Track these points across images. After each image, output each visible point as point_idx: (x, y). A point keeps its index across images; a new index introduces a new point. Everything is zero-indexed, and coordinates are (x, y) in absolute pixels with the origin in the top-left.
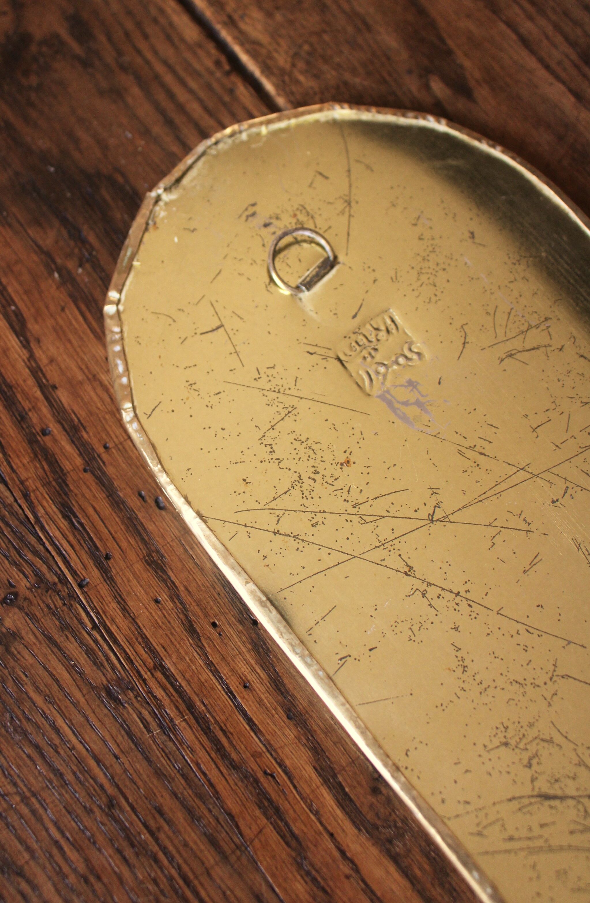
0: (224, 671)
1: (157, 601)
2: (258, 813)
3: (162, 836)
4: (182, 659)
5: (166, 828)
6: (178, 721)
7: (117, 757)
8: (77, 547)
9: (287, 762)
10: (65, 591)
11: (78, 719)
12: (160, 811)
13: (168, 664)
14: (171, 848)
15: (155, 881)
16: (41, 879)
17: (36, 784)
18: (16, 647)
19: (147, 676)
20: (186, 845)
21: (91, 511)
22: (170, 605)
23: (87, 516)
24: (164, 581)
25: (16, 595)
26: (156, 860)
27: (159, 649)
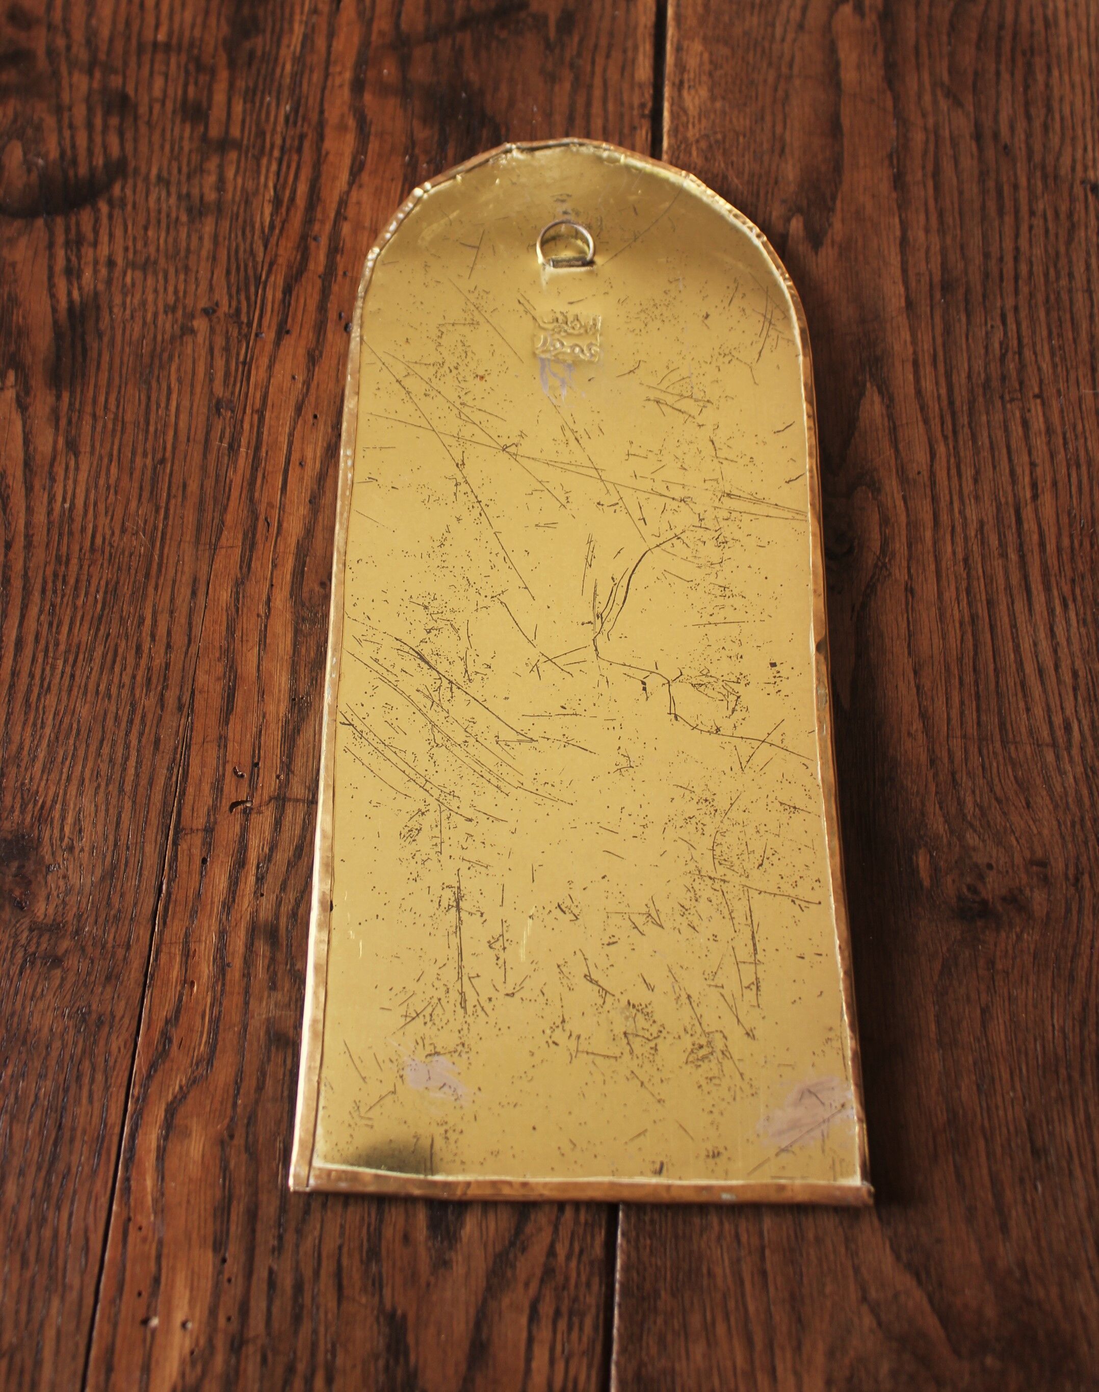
0: (296, 445)
1: (294, 378)
2: (240, 536)
3: (173, 501)
4: (278, 418)
5: (180, 499)
6: (243, 450)
7: (188, 440)
8: (275, 313)
9: (285, 525)
10: (245, 330)
11: (186, 403)
12: (185, 486)
13: (267, 415)
14: (172, 511)
15: (146, 522)
16: (84, 467)
17: (129, 417)
18: (188, 339)
19: (248, 411)
20: (182, 518)
21: (302, 301)
22: (300, 386)
23: (297, 300)
24: (309, 371)
25: (214, 311)
26: (157, 511)
27: (270, 403)
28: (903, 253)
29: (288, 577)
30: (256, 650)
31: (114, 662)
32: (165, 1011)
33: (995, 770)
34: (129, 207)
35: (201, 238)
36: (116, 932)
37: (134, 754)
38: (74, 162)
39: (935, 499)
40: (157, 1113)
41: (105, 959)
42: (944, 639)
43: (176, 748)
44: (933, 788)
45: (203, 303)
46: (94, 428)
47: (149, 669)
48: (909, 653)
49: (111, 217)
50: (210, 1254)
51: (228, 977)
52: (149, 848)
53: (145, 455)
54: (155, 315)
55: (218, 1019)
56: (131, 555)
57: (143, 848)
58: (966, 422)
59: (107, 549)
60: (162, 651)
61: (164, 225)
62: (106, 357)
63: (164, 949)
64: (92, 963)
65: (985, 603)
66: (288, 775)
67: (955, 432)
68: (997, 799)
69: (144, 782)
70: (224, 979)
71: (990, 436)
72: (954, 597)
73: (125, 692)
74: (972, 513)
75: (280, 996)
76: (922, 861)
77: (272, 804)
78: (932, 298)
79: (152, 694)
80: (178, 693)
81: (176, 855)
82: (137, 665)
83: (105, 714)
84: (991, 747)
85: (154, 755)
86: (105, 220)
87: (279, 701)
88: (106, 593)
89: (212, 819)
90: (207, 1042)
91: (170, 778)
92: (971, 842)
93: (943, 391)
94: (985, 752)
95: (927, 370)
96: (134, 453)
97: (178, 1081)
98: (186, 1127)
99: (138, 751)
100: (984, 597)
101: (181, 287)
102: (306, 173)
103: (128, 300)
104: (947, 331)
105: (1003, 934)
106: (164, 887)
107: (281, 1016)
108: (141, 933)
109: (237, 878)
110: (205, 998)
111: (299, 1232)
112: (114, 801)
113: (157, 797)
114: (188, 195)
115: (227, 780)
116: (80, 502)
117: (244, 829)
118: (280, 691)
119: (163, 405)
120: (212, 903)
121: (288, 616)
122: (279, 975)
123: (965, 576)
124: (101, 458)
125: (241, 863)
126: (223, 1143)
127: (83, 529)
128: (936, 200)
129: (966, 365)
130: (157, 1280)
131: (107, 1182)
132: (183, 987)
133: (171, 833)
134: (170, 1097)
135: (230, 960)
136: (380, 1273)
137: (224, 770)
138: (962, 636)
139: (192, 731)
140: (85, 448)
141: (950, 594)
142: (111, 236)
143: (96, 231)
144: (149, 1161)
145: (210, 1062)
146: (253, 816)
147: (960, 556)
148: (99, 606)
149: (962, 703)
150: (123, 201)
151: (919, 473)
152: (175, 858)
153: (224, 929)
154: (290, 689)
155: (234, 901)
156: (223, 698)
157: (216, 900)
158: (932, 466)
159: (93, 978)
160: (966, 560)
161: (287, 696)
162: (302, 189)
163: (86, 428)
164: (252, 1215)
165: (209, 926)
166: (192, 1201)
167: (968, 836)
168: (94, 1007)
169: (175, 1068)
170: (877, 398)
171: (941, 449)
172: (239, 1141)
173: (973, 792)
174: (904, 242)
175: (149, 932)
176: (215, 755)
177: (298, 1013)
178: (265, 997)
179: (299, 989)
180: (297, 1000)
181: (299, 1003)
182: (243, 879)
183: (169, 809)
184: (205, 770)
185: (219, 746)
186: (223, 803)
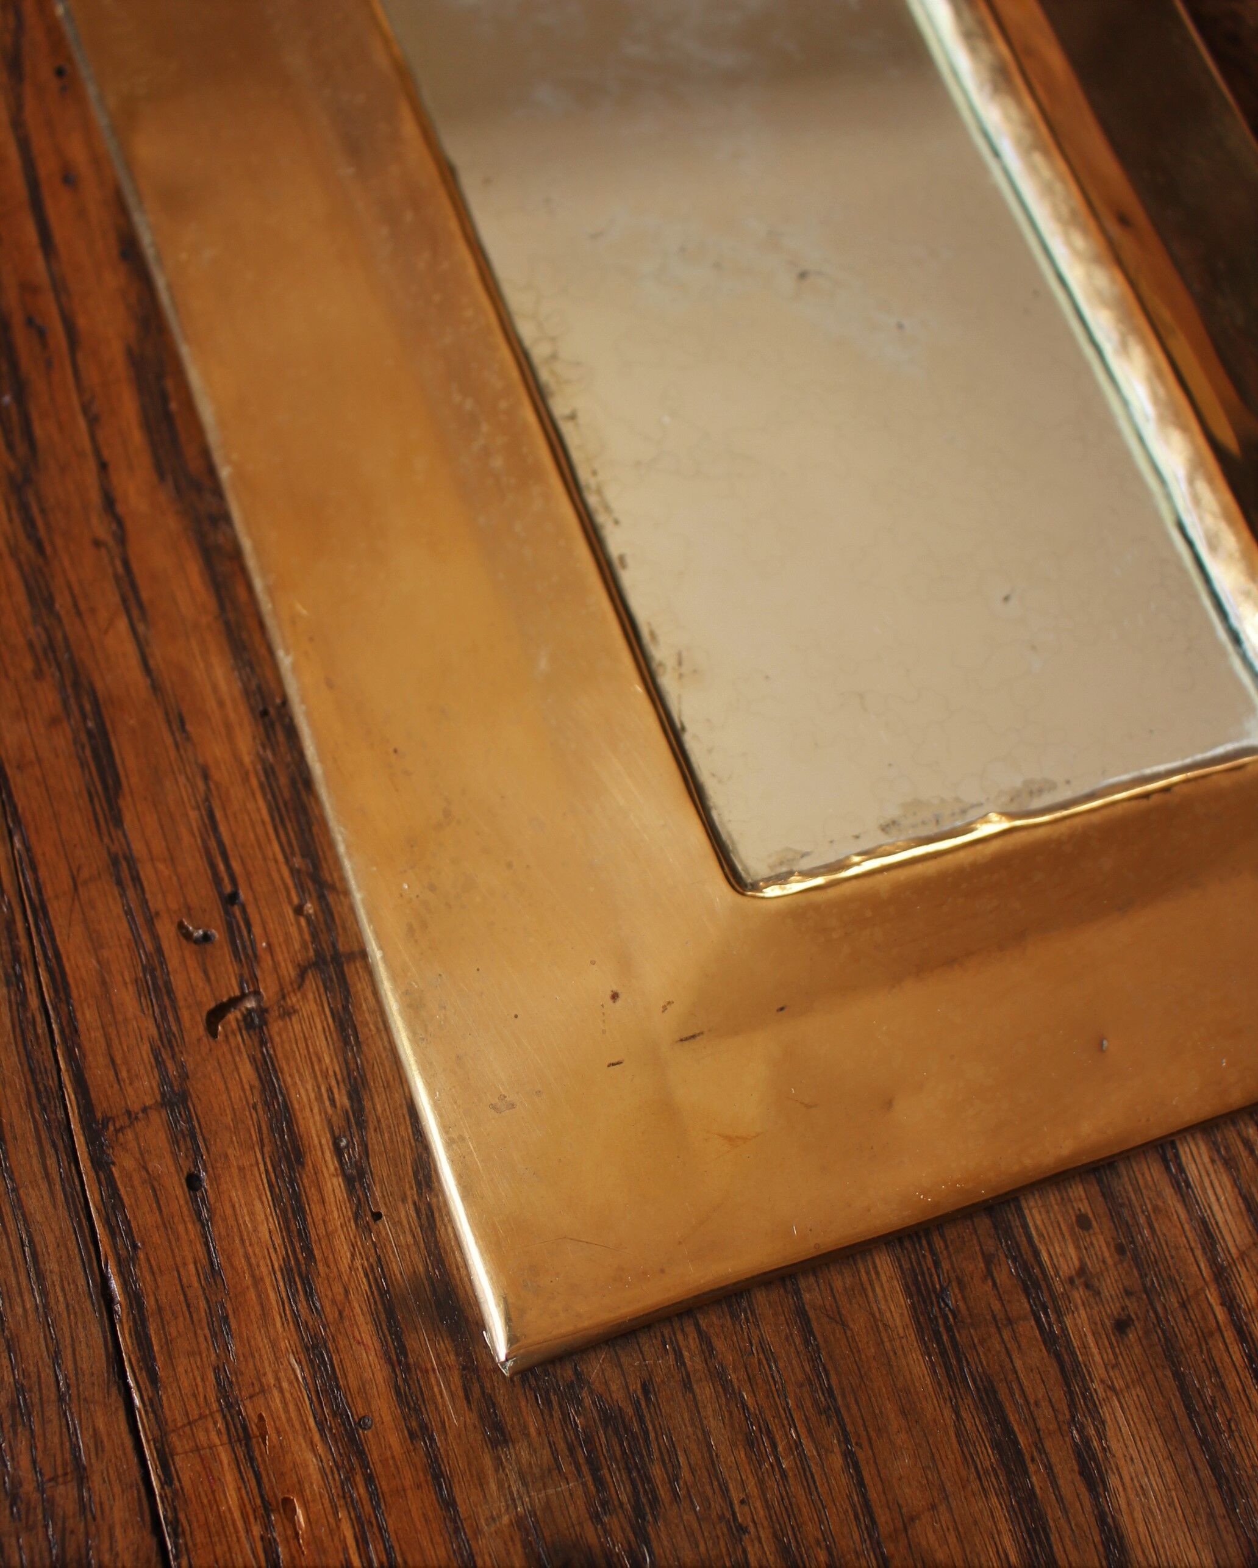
29: (137, 437)
30: (122, 624)
36: (32, 1447)
41: (30, 1528)
43: (11, 930)
51: (374, 1456)
52: (36, 1200)
63: (179, 1444)
66: (322, 897)
70: (365, 1465)
75: (524, 1455)
77: (312, 983)
81: (115, 1193)
87: (229, 727)
89: (172, 1070)
91: (24, 1003)
106: (115, 1285)
107: (548, 1506)
109: (296, 1196)
110: (334, 1531)
113: (7, 1059)
115: (173, 960)
117: (266, 1067)
118: (221, 704)
120: (257, 1281)
121: (172, 523)
125: (290, 1155)
132: (267, 1526)
133: (79, 1141)
135: (361, 1411)
137: (155, 937)
139: (34, 869)
146: (275, 1027)
152: (114, 1202)
153: (315, 1336)
154: (247, 693)
155: (311, 1256)
156: (83, 764)
157: (265, 1271)
161: (243, 709)
165: (274, 1344)
175: (122, 1415)
176: (117, 909)
177: (589, 1479)
178: (490, 1471)
179: (565, 1415)
180: (571, 1449)
181: (581, 1455)
182: (313, 1193)
183: (52, 1083)
184: (105, 953)
185: (119, 883)
186: (186, 1021)
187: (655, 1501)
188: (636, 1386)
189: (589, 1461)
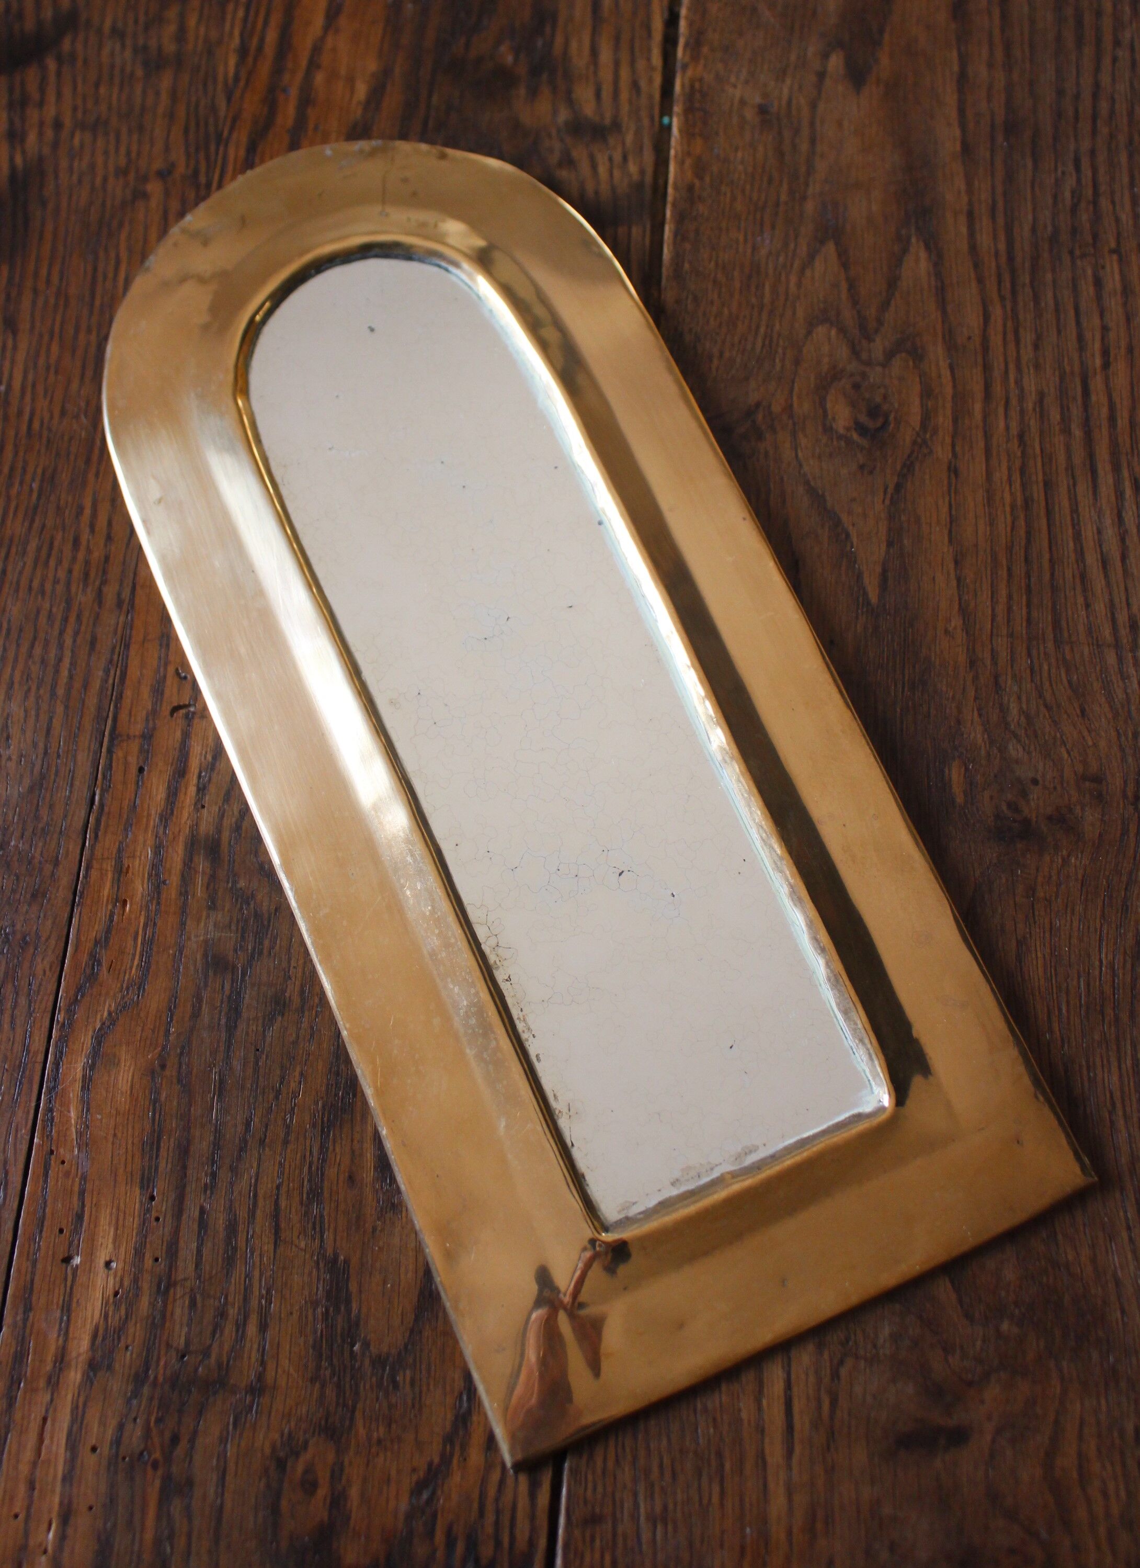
10: (203, 192)
16: (23, 346)
17: (73, 291)
18: (141, 204)
25: (170, 173)
28: (961, 90)
31: (49, 556)
32: (96, 929)
33: (1045, 674)
34: (79, 63)
35: (158, 94)
36: (44, 846)
37: (68, 654)
38: (20, 16)
39: (987, 368)
40: (84, 1040)
41: (31, 876)
42: (991, 524)
43: (114, 648)
44: (972, 694)
45: (158, 165)
46: (34, 303)
47: (87, 563)
48: (950, 541)
49: (59, 74)
50: (137, 1191)
51: (163, 896)
52: (81, 757)
53: (89, 331)
54: (105, 179)
55: (152, 941)
56: (71, 439)
57: (75, 756)
58: (1027, 281)
59: (45, 433)
60: (102, 542)
61: (117, 81)
62: (50, 227)
63: (95, 865)
64: (18, 879)
65: (1041, 485)
67: (1014, 292)
68: (1046, 706)
69: (77, 685)
70: (159, 898)
71: (1055, 297)
72: (1005, 478)
73: (60, 588)
74: (1030, 384)
75: (220, 916)
76: (955, 774)
78: (993, 139)
79: (89, 590)
80: (117, 587)
81: (111, 763)
82: (74, 559)
83: (38, 612)
84: (1042, 648)
85: (90, 655)
86: (52, 79)
88: (42, 481)
89: (151, 725)
90: (140, 966)
91: (106, 681)
92: (1013, 753)
93: (1002, 246)
94: (1034, 652)
95: (984, 224)
96: (77, 330)
97: (107, 1007)
98: (115, 1056)
99: (73, 651)
100: (1040, 477)
101: (134, 148)
102: (276, 19)
103: (76, 164)
104: (1010, 178)
105: (1047, 858)
106: (97, 798)
107: (220, 939)
108: (71, 847)
109: (176, 789)
110: (138, 918)
111: (234, 1170)
112: (44, 706)
113: (92, 701)
114: (145, 48)
115: (169, 682)
116: (17, 384)
117: (186, 735)
119: (111, 275)
120: (149, 815)
122: (220, 894)
123: (1019, 454)
124: (41, 336)
125: (181, 772)
126: (152, 1073)
127: (20, 413)
128: (1003, 31)
129: (1030, 217)
130: (80, 1217)
131: (28, 1112)
132: (115, 906)
133: (106, 740)
134: (98, 1026)
135: (166, 877)
136: (322, 1216)
137: (166, 669)
138: (1013, 523)
139: (131, 629)
140: (24, 326)
141: (1000, 475)
142: (59, 95)
143: (42, 90)
144: (74, 1092)
145: (141, 986)
146: (196, 721)
147: (1014, 431)
148: (35, 495)
149: (1010, 597)
150: (73, 56)
151: (969, 338)
152: (109, 767)
153: (161, 844)
155: (172, 812)
157: (153, 812)
158: (985, 330)
159: (17, 896)
160: (1021, 437)
162: (272, 36)
163: (26, 303)
164: (184, 1151)
165: (145, 841)
166: (119, 1135)
167: (1011, 747)
168: (18, 927)
169: (103, 992)
170: (923, 254)
171: (997, 312)
172: (170, 1072)
173: (1019, 698)
174: (962, 79)
175: (79, 847)
176: (156, 656)
177: (239, 935)
178: (204, 918)
179: (241, 909)
180: (238, 922)
181: (241, 924)
182: (183, 789)
183: (105, 714)
184: (144, 671)
185: (161, 645)
186: (164, 708)
187: (261, 953)
188: (273, 907)
189: (243, 928)
